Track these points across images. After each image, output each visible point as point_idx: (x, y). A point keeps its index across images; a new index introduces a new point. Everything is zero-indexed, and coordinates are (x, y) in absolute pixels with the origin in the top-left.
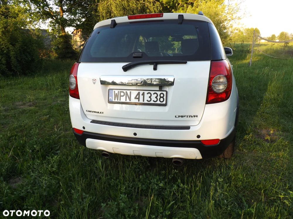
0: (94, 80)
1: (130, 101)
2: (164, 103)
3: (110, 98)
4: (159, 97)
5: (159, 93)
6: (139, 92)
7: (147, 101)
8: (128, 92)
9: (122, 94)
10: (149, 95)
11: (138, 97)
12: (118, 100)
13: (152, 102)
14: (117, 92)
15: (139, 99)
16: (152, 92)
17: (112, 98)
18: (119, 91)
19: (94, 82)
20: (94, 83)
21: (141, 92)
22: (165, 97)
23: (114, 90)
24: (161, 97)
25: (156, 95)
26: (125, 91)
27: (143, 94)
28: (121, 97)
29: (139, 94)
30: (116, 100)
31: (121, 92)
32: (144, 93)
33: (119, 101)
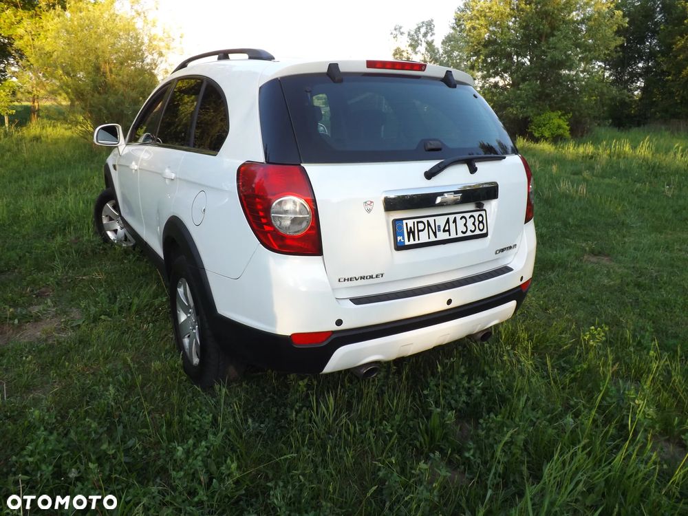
0: (368, 205)
1: (436, 237)
2: (485, 231)
3: (399, 238)
4: (477, 223)
5: (476, 214)
6: (448, 219)
7: (462, 232)
8: (431, 220)
9: (421, 226)
10: (464, 220)
11: (447, 228)
12: (414, 240)
13: (469, 233)
14: (410, 223)
15: (449, 231)
16: (467, 215)
17: (403, 238)
18: (416, 220)
19: (369, 207)
20: (369, 211)
21: (452, 218)
22: (485, 222)
23: (405, 222)
24: (480, 222)
25: (472, 219)
26: (425, 220)
27: (455, 221)
28: (420, 233)
29: (448, 221)
30: (412, 242)
31: (418, 222)
32: (455, 218)
33: (417, 242)
